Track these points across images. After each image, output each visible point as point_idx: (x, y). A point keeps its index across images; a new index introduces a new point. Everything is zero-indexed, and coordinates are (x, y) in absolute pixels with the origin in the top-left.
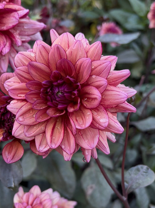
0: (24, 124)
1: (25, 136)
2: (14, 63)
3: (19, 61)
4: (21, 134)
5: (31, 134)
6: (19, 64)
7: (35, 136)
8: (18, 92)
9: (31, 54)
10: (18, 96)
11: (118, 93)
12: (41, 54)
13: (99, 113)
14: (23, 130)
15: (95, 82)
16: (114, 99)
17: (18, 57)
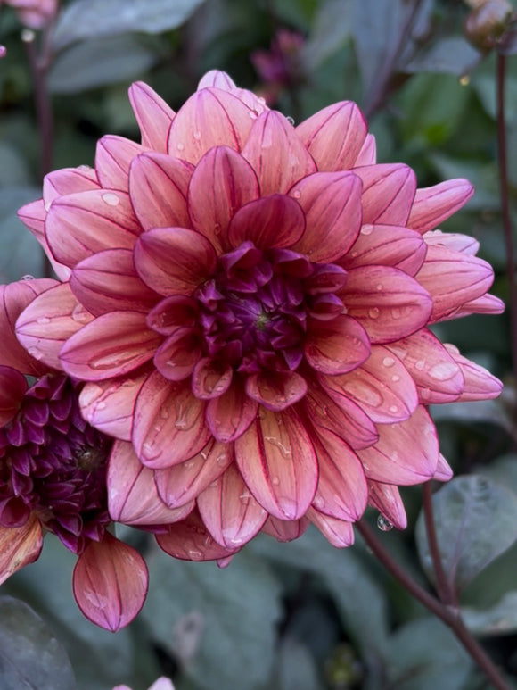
0: (167, 464)
1: (167, 505)
2: (50, 248)
3: (67, 235)
4: (150, 504)
5: (184, 492)
6: (70, 245)
7: (196, 499)
8: (90, 353)
9: (105, 198)
10: (93, 368)
11: (458, 266)
12: (152, 192)
13: (411, 348)
14: (154, 489)
15: (375, 248)
16: (450, 289)
17: (60, 220)
